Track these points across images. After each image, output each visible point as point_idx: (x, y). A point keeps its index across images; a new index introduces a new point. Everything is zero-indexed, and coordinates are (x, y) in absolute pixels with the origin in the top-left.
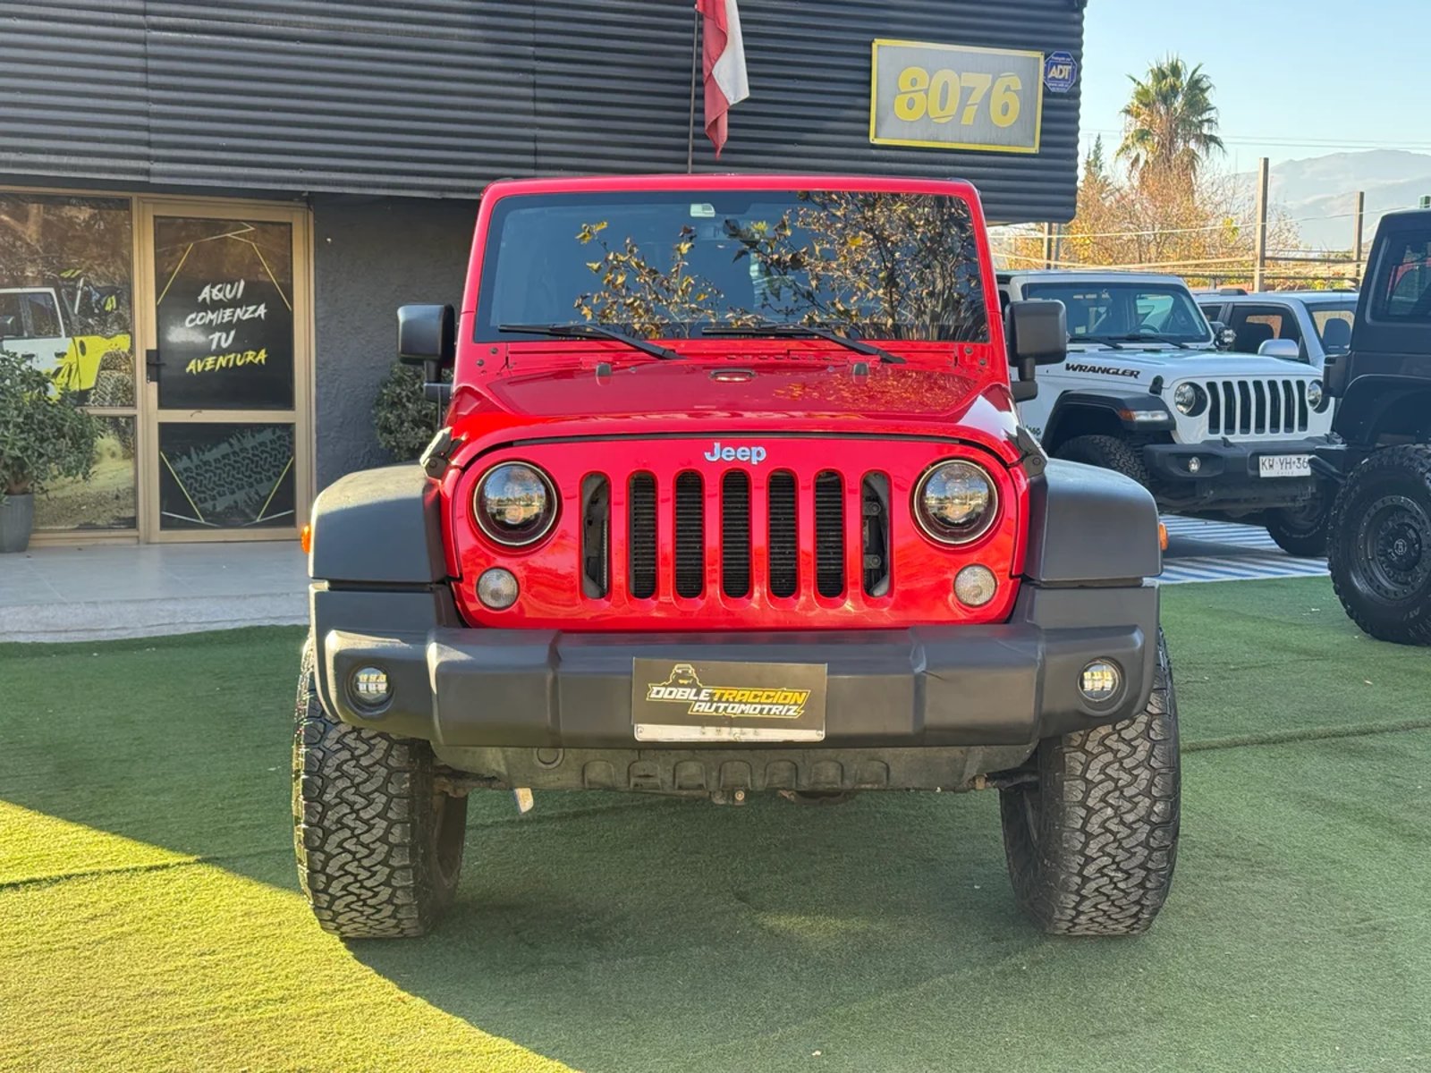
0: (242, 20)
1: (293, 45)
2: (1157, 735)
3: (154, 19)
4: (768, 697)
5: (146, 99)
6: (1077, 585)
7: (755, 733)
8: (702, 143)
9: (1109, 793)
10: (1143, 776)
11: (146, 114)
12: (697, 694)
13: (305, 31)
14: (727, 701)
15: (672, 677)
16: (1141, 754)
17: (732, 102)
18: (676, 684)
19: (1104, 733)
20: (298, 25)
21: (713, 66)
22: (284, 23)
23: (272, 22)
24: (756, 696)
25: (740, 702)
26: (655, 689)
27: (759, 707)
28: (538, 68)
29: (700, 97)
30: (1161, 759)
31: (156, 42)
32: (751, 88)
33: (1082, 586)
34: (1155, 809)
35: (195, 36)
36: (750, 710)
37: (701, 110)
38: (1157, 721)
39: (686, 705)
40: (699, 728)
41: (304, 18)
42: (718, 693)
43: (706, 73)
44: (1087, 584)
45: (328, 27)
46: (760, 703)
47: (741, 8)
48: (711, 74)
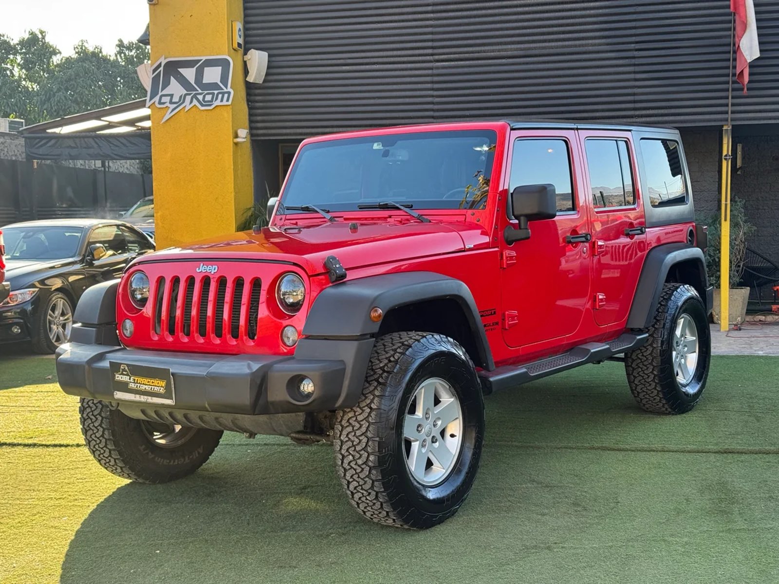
0: (478, 52)
1: (504, 61)
2: (372, 419)
3: (437, 57)
4: (153, 382)
5: (432, 96)
6: (323, 338)
7: (151, 399)
8: (736, 86)
9: (350, 447)
10: (363, 441)
11: (433, 103)
12: (130, 379)
13: (509, 53)
14: (139, 383)
15: (121, 370)
16: (364, 429)
17: (749, 61)
18: (122, 374)
19: (350, 416)
20: (506, 50)
21: (740, 41)
22: (499, 51)
23: (493, 51)
24: (148, 382)
25: (143, 384)
26: (117, 375)
27: (150, 387)
28: (636, 56)
29: (735, 60)
30: (373, 432)
31: (437, 68)
32: (761, 51)
33: (326, 338)
34: (370, 459)
35: (456, 63)
36: (148, 388)
37: (735, 67)
38: (374, 412)
39: (127, 384)
40: (134, 395)
41: (509, 47)
42: (136, 379)
43: (737, 46)
44: (327, 338)
45: (521, 49)
46: (150, 385)
47: (756, 5)
48: (739, 46)
